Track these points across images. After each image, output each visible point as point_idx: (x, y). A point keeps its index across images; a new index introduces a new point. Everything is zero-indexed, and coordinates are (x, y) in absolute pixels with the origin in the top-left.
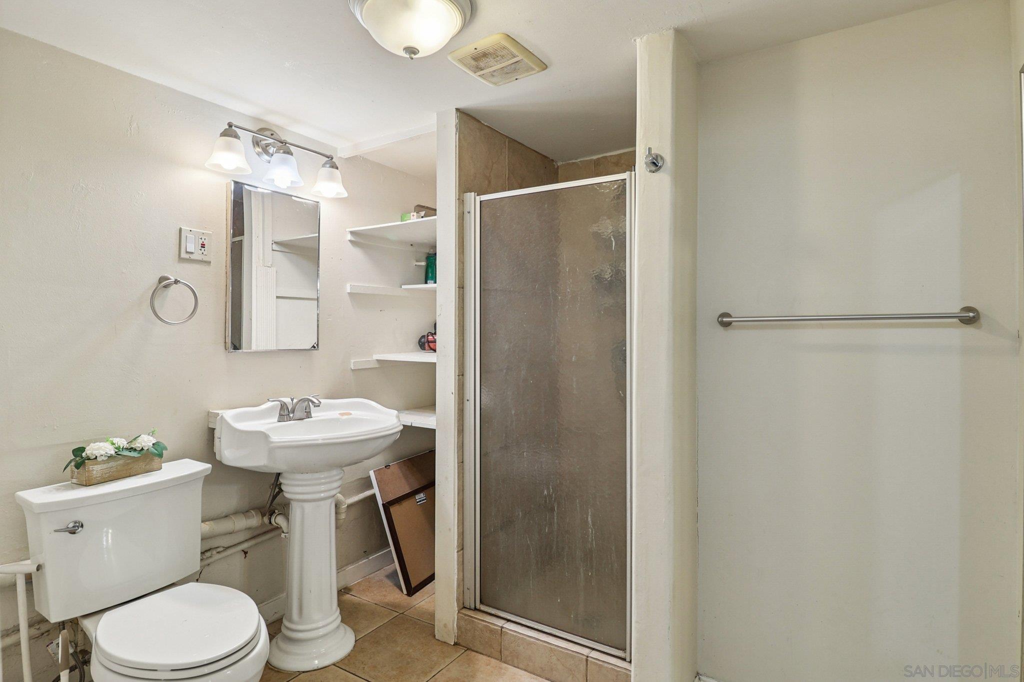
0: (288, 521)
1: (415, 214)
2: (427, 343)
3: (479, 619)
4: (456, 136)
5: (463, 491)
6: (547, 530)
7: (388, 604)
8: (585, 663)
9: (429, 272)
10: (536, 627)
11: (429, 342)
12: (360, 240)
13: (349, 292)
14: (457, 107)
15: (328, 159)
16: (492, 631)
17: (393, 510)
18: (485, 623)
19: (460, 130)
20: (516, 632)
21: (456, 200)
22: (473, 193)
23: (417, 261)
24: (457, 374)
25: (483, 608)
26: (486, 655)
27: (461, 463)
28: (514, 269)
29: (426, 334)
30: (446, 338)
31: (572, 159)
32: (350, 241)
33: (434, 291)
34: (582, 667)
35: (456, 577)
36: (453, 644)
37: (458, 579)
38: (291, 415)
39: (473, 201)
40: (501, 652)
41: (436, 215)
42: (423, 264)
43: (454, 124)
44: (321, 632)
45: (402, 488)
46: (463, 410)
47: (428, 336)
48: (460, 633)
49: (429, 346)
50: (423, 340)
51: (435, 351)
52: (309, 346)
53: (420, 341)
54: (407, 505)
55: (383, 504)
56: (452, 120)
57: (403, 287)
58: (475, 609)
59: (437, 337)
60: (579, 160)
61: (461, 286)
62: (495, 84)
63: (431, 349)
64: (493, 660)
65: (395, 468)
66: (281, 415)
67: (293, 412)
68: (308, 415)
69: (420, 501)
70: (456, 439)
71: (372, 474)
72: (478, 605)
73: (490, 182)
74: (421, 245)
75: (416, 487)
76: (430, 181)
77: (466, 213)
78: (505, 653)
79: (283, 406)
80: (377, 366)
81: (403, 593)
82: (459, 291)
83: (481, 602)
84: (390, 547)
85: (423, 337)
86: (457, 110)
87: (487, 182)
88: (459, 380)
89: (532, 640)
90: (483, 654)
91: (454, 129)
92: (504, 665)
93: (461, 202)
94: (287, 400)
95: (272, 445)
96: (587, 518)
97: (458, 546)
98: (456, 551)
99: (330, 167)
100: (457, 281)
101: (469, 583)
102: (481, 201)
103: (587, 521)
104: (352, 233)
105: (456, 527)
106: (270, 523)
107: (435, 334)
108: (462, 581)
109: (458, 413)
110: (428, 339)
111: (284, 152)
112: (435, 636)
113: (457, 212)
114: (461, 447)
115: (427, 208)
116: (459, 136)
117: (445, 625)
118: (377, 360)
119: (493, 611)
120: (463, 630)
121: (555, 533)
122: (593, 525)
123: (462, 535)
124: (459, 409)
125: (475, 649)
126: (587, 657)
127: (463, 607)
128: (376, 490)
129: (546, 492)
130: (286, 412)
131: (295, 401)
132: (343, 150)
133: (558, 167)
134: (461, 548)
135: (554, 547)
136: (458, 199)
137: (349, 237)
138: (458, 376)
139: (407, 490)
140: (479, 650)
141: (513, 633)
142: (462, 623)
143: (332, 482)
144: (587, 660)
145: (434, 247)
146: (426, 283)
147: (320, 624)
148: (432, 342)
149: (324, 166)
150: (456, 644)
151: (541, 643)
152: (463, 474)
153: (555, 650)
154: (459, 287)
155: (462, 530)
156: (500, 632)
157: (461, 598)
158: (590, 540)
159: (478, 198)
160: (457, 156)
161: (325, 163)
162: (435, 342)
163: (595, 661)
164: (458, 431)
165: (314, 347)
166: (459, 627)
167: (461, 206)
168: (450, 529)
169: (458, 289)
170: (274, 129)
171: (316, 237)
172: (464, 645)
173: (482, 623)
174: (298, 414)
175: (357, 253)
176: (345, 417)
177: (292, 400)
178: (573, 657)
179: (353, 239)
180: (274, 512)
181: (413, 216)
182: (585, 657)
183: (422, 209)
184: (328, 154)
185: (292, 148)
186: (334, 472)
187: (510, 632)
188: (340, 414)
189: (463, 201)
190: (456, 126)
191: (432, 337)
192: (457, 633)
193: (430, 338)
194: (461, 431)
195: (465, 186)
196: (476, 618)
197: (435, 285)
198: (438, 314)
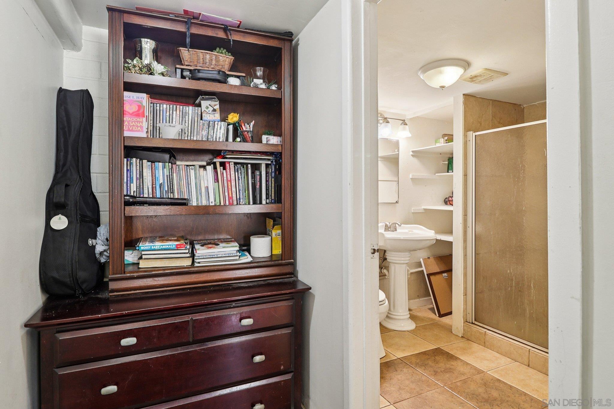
0: (389, 272)
1: (442, 139)
2: (448, 201)
3: (474, 327)
4: (463, 107)
5: (466, 268)
6: (509, 289)
7: (429, 318)
8: (528, 352)
9: (450, 166)
10: (503, 334)
11: (449, 201)
12: (416, 154)
13: (411, 178)
14: (464, 93)
15: (403, 121)
16: (481, 333)
17: (432, 278)
18: (477, 329)
19: (465, 103)
20: (492, 334)
21: (463, 136)
22: (471, 132)
23: (443, 162)
24: (463, 215)
25: (476, 323)
26: (477, 343)
27: (465, 255)
28: (493, 166)
29: (448, 197)
30: (458, 199)
31: (533, 103)
32: (412, 155)
33: (452, 176)
34: (527, 354)
35: (463, 307)
36: (461, 336)
37: (463, 308)
38: (389, 229)
39: (472, 135)
40: (485, 343)
41: (453, 142)
42: (447, 163)
43: (462, 101)
44: (402, 317)
45: (435, 268)
46: (466, 232)
47: (449, 198)
48: (464, 332)
49: (450, 203)
50: (446, 200)
51: (452, 205)
52: (395, 202)
53: (445, 201)
54: (438, 277)
55: (427, 274)
56: (461, 99)
57: (436, 174)
58: (472, 323)
59: (453, 198)
60: (537, 103)
61: (465, 175)
62: (482, 84)
63: (451, 204)
64: (481, 346)
65: (432, 260)
66: (385, 229)
67: (390, 228)
68: (396, 230)
69: (445, 277)
70: (463, 245)
71: (422, 260)
72: (474, 322)
73: (481, 124)
74: (445, 153)
75: (443, 270)
76: (449, 122)
77: (468, 141)
78: (487, 343)
79: (386, 225)
80: (424, 212)
81: (436, 315)
82: (464, 177)
83: (475, 320)
84: (431, 297)
85: (447, 198)
86: (464, 95)
87: (479, 124)
88: (464, 217)
89: (500, 339)
90: (476, 343)
91: (462, 104)
92: (486, 349)
93: (465, 136)
94: (388, 223)
95: (386, 238)
96: (531, 284)
97: (464, 293)
98: (463, 295)
99: (404, 125)
100: (463, 172)
101: (469, 310)
102: (475, 135)
103: (530, 286)
104: (413, 151)
105: (463, 284)
106: (381, 272)
107: (453, 197)
108: (465, 310)
109: (464, 232)
110: (449, 199)
111: (386, 122)
112: (452, 333)
113: (464, 141)
114: (465, 248)
115: (449, 135)
116: (464, 107)
117: (457, 328)
118: (424, 209)
119: (481, 325)
120: (466, 331)
121: (514, 291)
122: (534, 287)
123: (465, 289)
124: (464, 231)
125: (472, 340)
126: (530, 350)
127: (466, 321)
128: (424, 268)
129: (509, 271)
130: (387, 228)
131: (390, 224)
132: (408, 115)
133: (524, 108)
134: (465, 294)
135: (513, 298)
136: (464, 135)
137: (411, 153)
138: (464, 216)
139: (438, 270)
140: (474, 341)
141: (491, 335)
142: (466, 328)
143: (406, 257)
144: (529, 351)
145: (452, 154)
146: (448, 172)
147: (401, 314)
148: (451, 201)
149: (401, 124)
150: (462, 337)
151: (505, 341)
152: (466, 260)
153: (513, 345)
154: (464, 175)
155: (465, 286)
156: (484, 334)
157: (465, 317)
158: (532, 295)
159: (474, 134)
160: (464, 115)
161: (402, 123)
162: (452, 201)
163: (534, 352)
164: (464, 241)
165: (397, 202)
166: (464, 330)
167: (466, 138)
168: (460, 285)
169: (463, 176)
170: (382, 113)
171: (397, 154)
172: (466, 338)
173: (476, 329)
174: (392, 229)
175: (415, 161)
176: (410, 232)
177: (389, 223)
178: (522, 349)
179: (413, 154)
180: (383, 268)
181: (441, 140)
182: (528, 350)
183: (446, 135)
184: (403, 119)
185: (389, 120)
186: (407, 253)
187: (490, 334)
188: (409, 231)
189: (466, 135)
190: (463, 102)
191: (451, 199)
192: (463, 332)
193: (450, 199)
194: (465, 241)
195: (467, 128)
196: (472, 326)
197: (452, 173)
198: (454, 187)
